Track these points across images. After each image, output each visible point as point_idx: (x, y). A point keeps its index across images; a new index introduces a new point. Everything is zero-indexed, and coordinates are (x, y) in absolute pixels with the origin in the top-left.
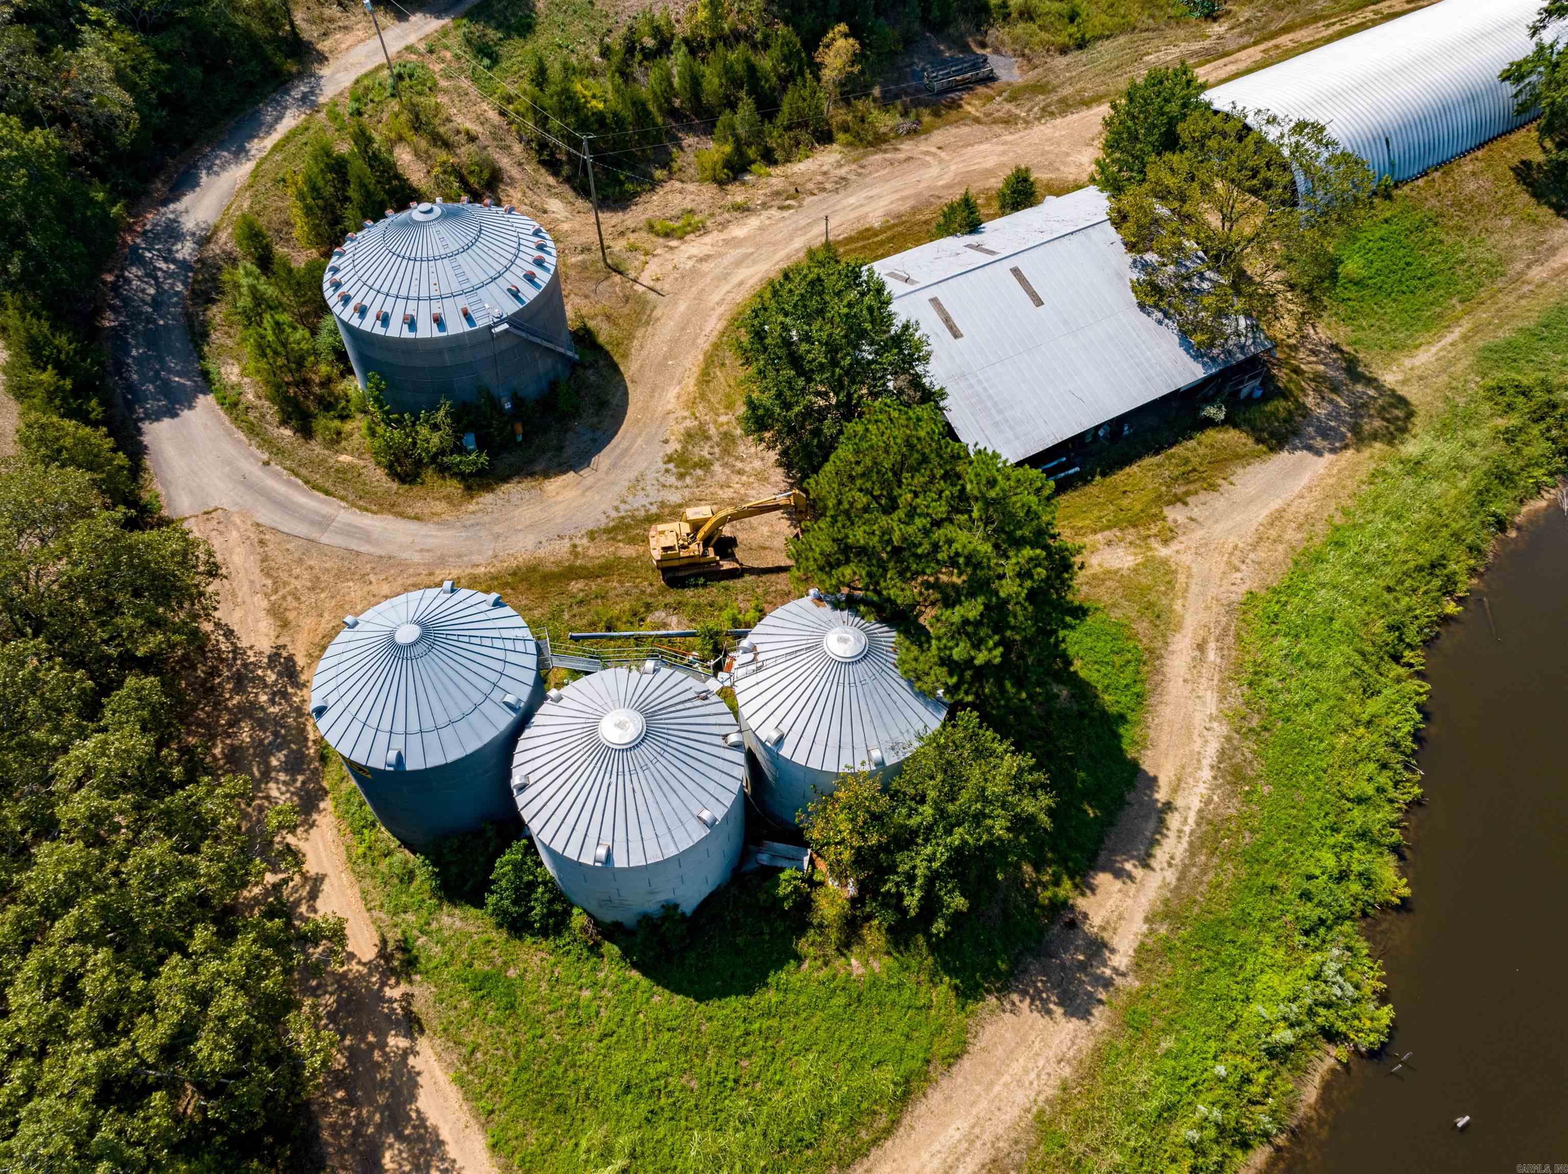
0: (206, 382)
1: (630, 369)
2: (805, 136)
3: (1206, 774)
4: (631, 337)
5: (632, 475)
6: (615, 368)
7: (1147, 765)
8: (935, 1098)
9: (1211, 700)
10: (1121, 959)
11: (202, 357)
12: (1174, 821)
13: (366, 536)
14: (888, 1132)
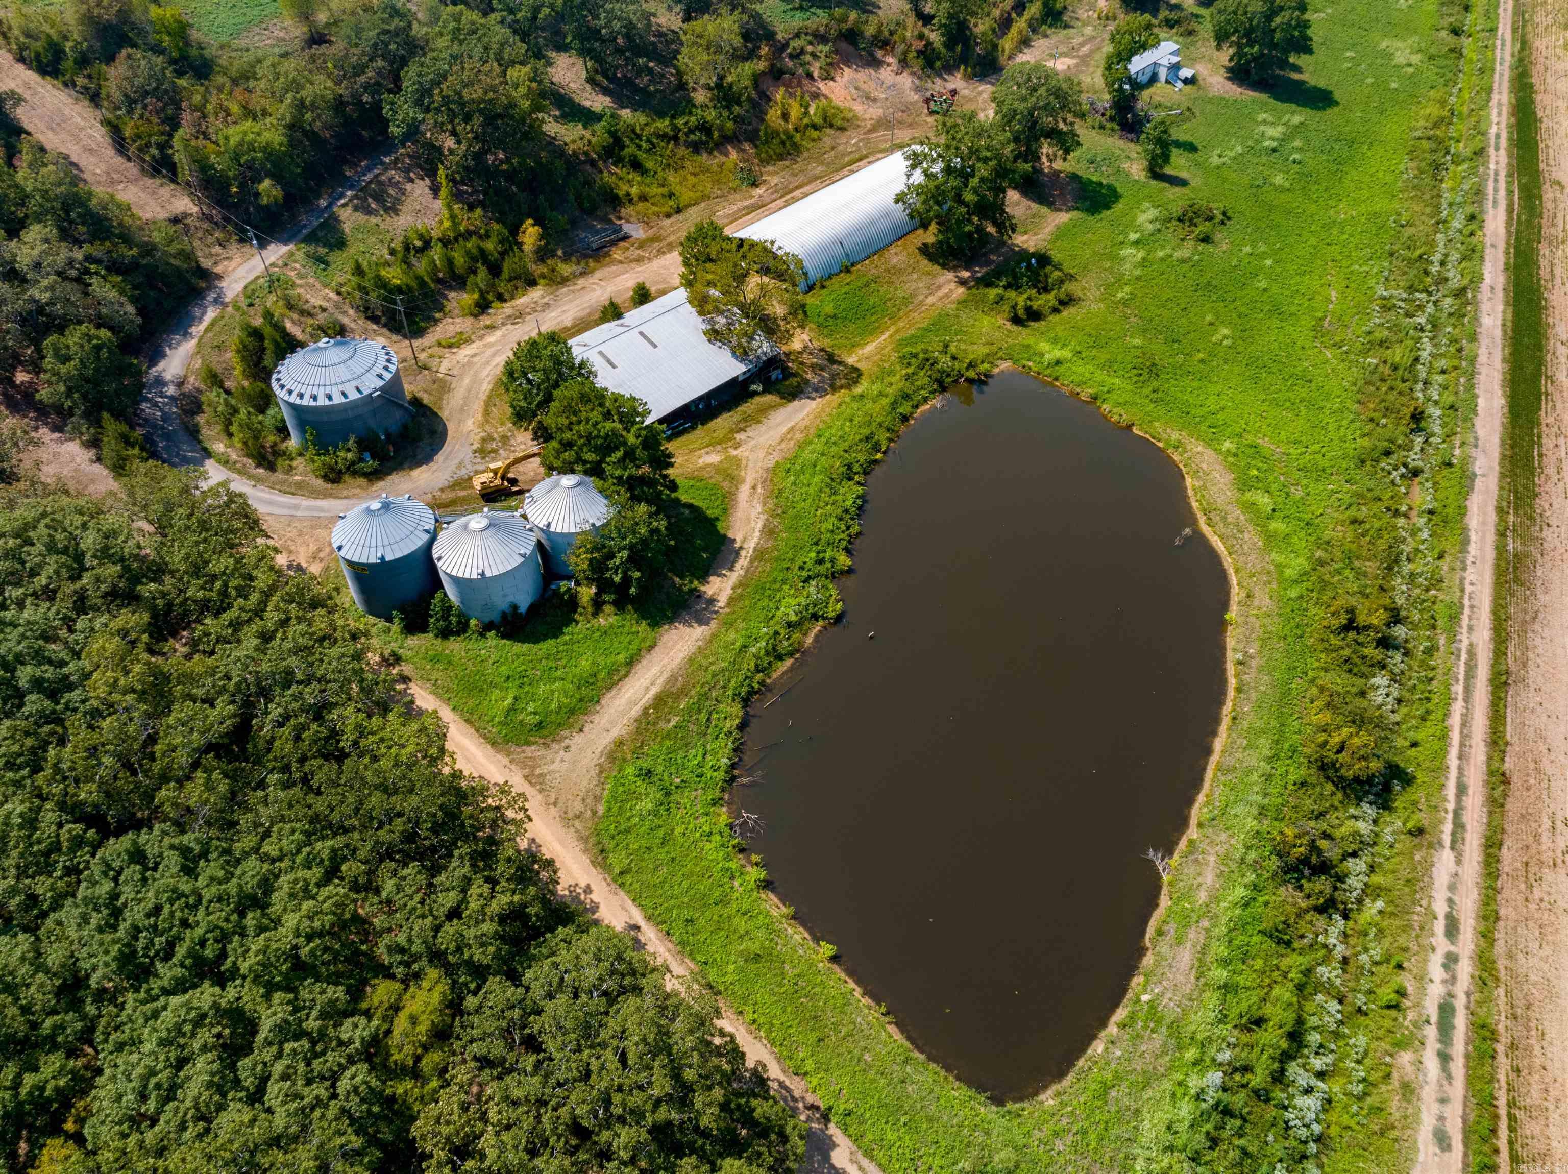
0: (208, 453)
1: (444, 414)
2: (520, 284)
3: (757, 534)
4: (441, 399)
5: (457, 461)
6: (436, 414)
7: (730, 535)
8: (644, 662)
9: (759, 508)
10: (721, 604)
11: (199, 442)
12: (743, 553)
13: (321, 510)
14: (626, 676)
